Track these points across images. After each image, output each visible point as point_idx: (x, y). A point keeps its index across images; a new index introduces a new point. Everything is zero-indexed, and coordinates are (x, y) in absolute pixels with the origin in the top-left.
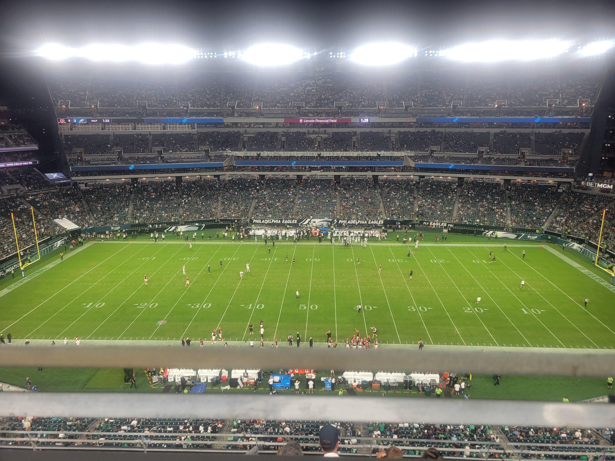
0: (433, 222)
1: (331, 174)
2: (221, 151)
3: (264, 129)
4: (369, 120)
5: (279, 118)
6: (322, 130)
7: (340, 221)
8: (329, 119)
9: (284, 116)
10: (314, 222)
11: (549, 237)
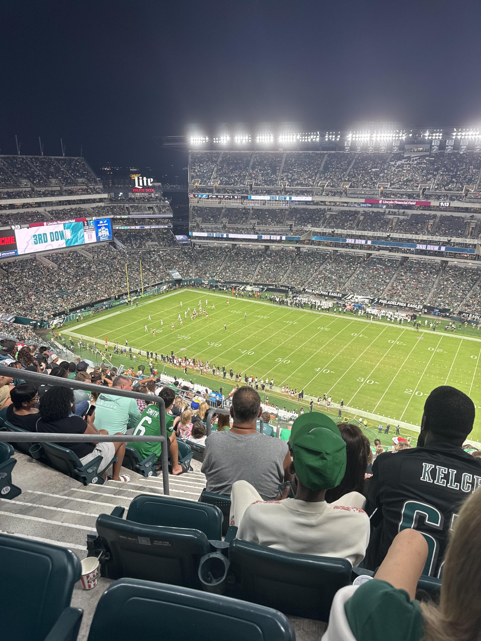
0: (473, 315)
1: (398, 255)
2: (303, 227)
3: (347, 208)
4: (449, 204)
5: (360, 198)
6: (402, 211)
7: (380, 301)
8: (408, 201)
9: (366, 196)
10: (357, 298)
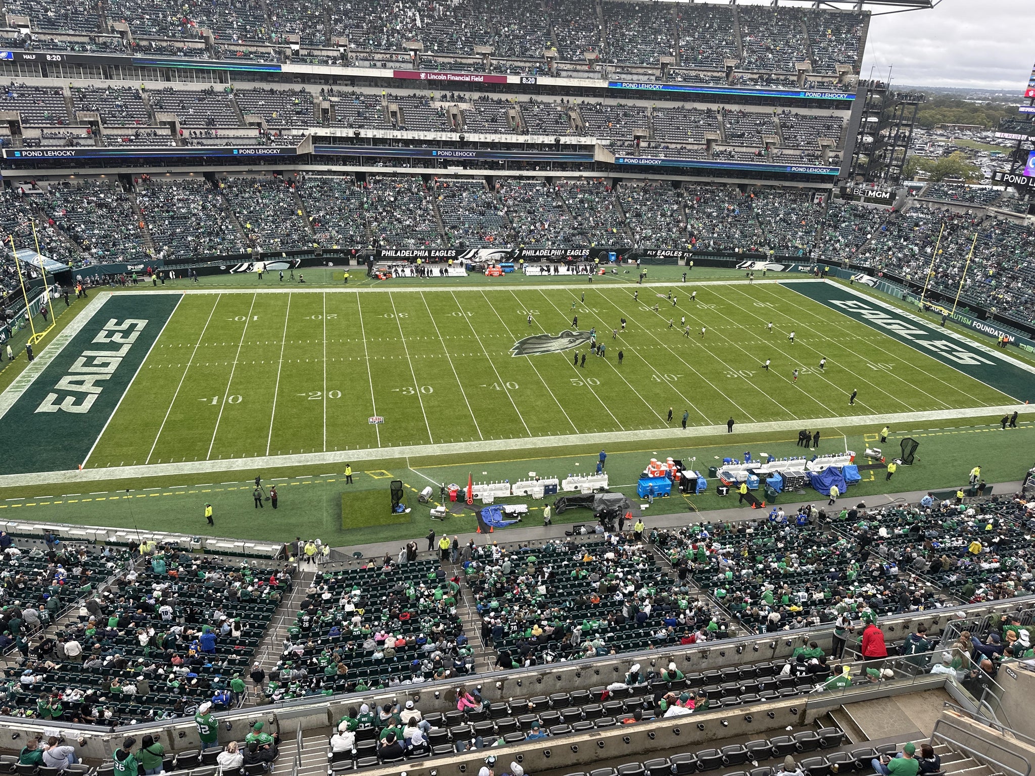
4: (535, 81)
7: (524, 252)
8: (470, 76)
11: (827, 269)
